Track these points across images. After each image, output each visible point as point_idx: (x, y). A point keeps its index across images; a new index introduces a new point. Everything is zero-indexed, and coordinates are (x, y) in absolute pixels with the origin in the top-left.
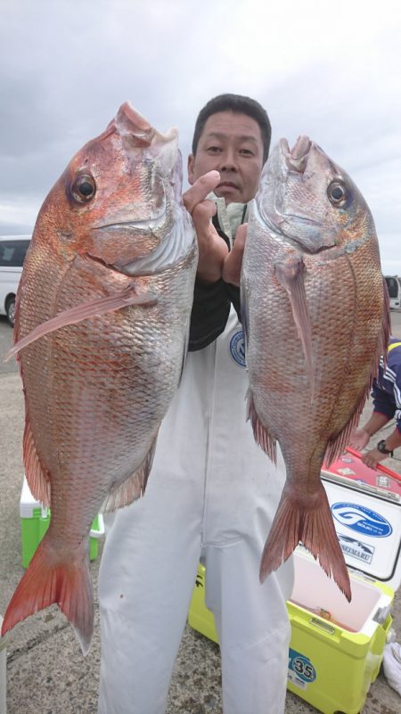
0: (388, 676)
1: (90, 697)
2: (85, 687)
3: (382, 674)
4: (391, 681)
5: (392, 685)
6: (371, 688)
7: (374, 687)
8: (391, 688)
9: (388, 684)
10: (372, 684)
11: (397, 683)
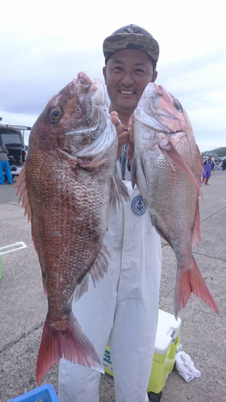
0: (178, 369)
1: (6, 398)
2: (3, 393)
3: (175, 369)
4: (180, 372)
5: (180, 374)
6: (169, 376)
7: (170, 376)
8: (180, 376)
9: (178, 374)
10: (169, 375)
11: (183, 373)
